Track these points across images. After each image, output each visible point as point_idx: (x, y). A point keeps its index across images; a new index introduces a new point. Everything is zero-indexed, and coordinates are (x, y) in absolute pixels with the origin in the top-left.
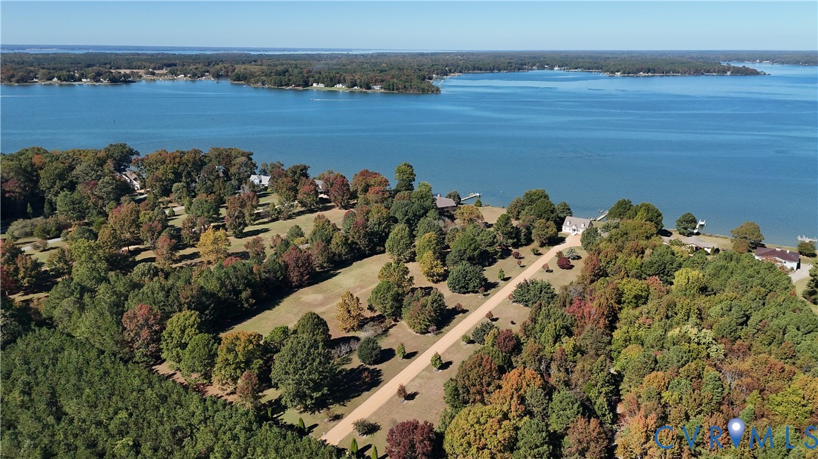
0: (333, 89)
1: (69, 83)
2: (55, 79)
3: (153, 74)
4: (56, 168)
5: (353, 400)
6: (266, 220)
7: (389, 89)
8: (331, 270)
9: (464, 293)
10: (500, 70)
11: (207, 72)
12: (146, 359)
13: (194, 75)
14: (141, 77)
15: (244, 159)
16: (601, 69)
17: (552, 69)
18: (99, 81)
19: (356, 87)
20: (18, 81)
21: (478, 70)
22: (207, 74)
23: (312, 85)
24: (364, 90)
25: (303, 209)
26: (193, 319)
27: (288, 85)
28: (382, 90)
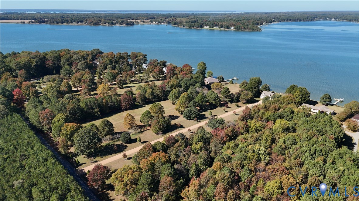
0: (212, 29)
1: (111, 25)
2: (107, 24)
3: (144, 22)
4: (66, 57)
5: (107, 156)
6: (137, 82)
7: (237, 29)
8: (143, 105)
9: (189, 120)
10: (301, 20)
11: (165, 21)
12: (47, 130)
13: (159, 22)
14: (139, 23)
15: (141, 57)
16: (357, 20)
17: (331, 20)
18: (122, 24)
19: (223, 28)
20: (94, 24)
21: (289, 20)
22: (164, 22)
23: (204, 27)
24: (226, 29)
25: (154, 79)
26: (63, 116)
27: (193, 27)
28: (234, 30)
